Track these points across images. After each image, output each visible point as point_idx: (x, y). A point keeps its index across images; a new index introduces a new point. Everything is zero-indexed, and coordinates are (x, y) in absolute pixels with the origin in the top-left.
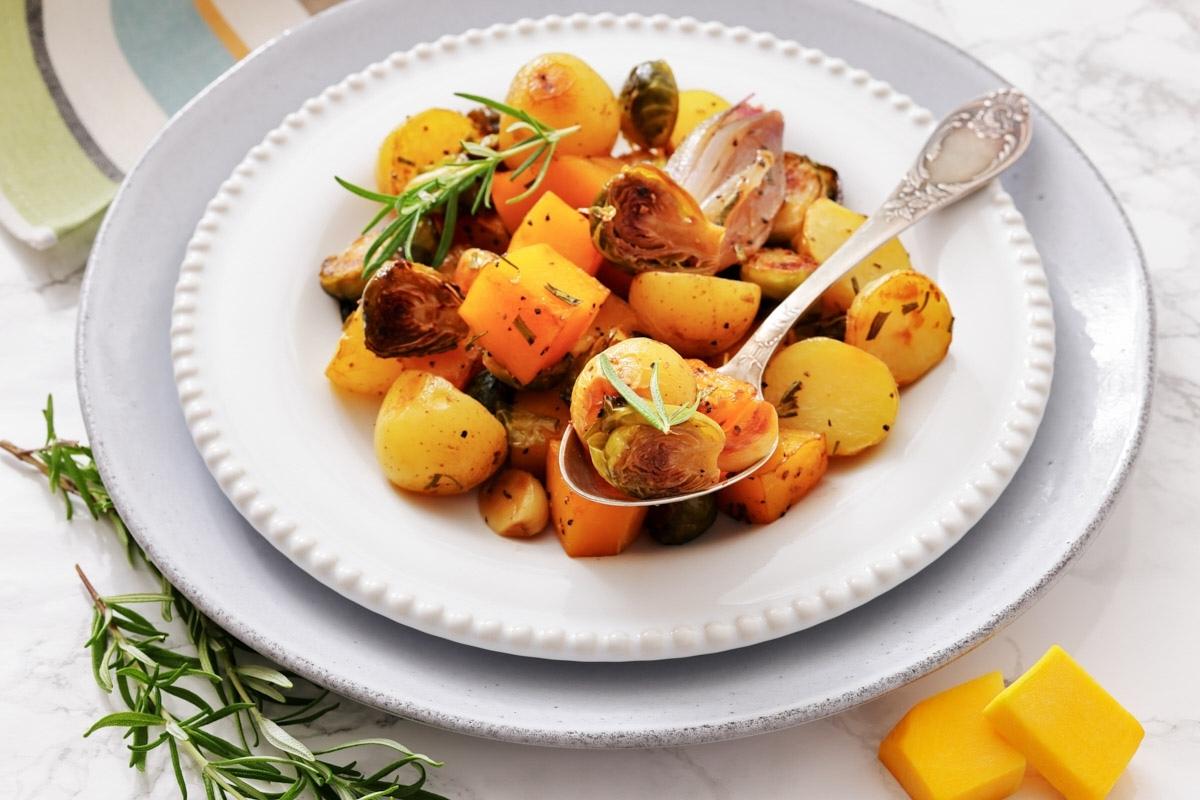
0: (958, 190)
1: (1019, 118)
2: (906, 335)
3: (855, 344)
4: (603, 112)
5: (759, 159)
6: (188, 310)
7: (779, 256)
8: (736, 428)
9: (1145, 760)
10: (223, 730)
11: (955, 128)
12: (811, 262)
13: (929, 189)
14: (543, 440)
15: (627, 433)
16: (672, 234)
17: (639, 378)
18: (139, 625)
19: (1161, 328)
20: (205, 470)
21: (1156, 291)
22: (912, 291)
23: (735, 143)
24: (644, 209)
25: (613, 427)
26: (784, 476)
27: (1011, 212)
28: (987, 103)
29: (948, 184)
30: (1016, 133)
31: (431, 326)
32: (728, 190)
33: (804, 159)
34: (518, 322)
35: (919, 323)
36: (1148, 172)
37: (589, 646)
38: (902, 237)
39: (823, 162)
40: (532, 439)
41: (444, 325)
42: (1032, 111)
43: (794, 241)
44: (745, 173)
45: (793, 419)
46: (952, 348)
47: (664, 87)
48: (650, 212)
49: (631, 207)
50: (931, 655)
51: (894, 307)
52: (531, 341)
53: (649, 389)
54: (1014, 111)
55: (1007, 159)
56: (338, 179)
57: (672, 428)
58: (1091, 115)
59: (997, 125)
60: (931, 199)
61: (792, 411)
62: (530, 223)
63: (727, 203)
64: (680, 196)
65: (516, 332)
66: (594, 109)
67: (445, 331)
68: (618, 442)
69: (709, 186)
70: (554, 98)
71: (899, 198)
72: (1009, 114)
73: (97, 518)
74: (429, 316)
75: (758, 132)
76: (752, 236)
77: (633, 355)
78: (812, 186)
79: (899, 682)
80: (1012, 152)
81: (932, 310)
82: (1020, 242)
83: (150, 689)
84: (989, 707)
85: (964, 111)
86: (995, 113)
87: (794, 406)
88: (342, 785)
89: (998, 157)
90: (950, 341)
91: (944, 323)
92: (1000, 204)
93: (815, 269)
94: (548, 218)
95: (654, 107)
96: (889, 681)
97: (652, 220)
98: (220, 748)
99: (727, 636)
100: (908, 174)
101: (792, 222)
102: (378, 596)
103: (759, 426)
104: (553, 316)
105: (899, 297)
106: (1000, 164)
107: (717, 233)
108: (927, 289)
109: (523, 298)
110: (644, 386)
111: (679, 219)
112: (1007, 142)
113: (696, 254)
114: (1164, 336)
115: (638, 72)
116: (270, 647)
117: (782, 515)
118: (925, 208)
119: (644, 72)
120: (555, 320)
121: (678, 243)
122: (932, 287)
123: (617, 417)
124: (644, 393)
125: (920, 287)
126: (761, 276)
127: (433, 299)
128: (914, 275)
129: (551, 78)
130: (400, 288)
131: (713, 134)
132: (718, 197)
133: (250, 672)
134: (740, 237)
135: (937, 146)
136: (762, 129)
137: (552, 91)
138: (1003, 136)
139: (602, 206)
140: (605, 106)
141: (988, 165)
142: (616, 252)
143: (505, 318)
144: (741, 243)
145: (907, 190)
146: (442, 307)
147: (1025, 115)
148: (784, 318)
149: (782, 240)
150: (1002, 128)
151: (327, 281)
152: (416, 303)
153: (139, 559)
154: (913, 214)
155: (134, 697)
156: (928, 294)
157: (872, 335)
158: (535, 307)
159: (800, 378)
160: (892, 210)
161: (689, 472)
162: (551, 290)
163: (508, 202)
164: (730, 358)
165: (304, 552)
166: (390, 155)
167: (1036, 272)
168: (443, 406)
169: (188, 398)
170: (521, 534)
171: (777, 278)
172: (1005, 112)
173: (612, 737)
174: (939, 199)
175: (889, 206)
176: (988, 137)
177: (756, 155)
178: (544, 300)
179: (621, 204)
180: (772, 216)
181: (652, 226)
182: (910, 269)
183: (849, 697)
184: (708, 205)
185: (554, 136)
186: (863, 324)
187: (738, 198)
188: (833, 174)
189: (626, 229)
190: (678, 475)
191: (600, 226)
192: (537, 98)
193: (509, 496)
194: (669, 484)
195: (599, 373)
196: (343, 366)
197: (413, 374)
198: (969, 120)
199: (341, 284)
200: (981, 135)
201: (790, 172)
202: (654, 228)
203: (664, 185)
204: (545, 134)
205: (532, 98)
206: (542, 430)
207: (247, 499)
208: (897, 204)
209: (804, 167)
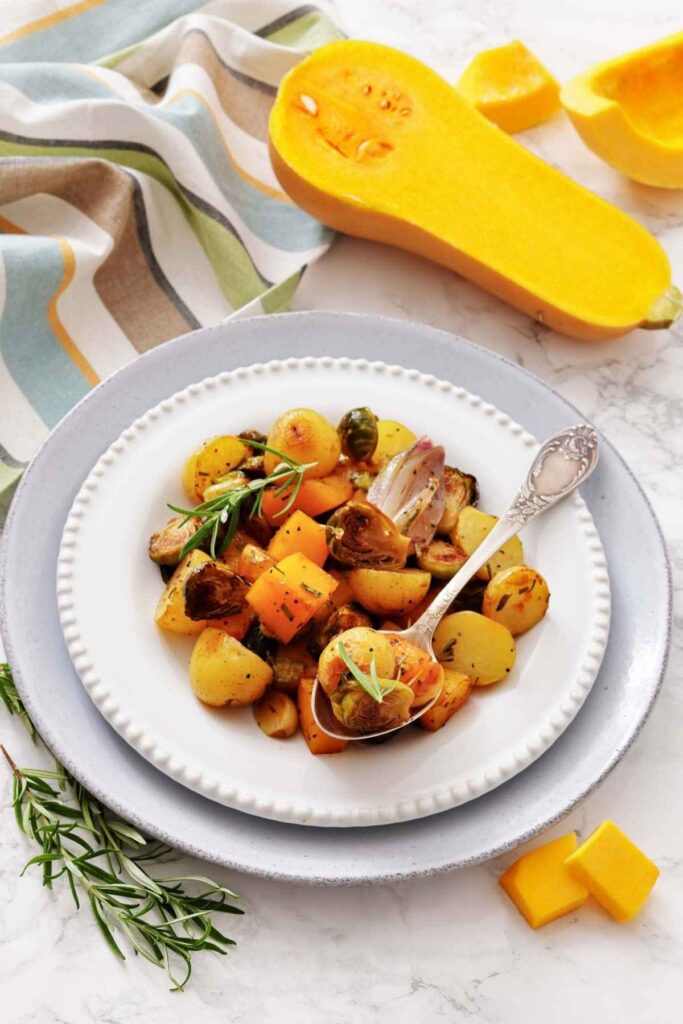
0: (552, 500)
1: (591, 446)
2: (520, 606)
3: (489, 616)
4: (331, 450)
5: (430, 485)
6: (68, 576)
7: (441, 549)
8: (419, 682)
9: (661, 887)
10: (99, 862)
11: (551, 451)
12: (462, 556)
13: (535, 499)
14: (296, 678)
15: (356, 697)
16: (378, 543)
17: (362, 658)
18: (42, 787)
19: (675, 584)
20: (84, 692)
21: (672, 557)
22: (525, 580)
23: (415, 472)
24: (361, 529)
25: (347, 692)
26: (446, 705)
27: (585, 513)
28: (571, 434)
29: (547, 495)
30: (589, 456)
31: (226, 601)
32: (409, 507)
33: (456, 471)
34: (283, 607)
35: (529, 597)
36: (668, 468)
37: (328, 818)
38: (519, 535)
39: (467, 472)
40: (289, 677)
41: (234, 600)
42: (599, 440)
43: (451, 535)
44: (421, 495)
45: (451, 663)
46: (548, 611)
47: (369, 429)
48: (364, 531)
49: (353, 527)
50: (534, 828)
51: (513, 591)
52: (291, 619)
53: (369, 666)
54: (588, 441)
55: (583, 476)
56: (169, 505)
57: (384, 698)
58: (634, 424)
59: (577, 451)
60: (537, 507)
61: (450, 657)
62: (288, 532)
63: (411, 517)
64: (383, 520)
65: (282, 613)
66: (326, 449)
67: (235, 604)
68: (349, 701)
69: (398, 504)
70: (302, 443)
71: (516, 507)
72: (585, 443)
73: (12, 713)
74: (225, 595)
75: (429, 463)
76: (425, 537)
77: (359, 643)
78: (460, 491)
79: (515, 846)
80: (587, 470)
81: (537, 591)
82: (590, 535)
83: (53, 834)
84: (569, 860)
85: (555, 439)
86: (576, 442)
87: (451, 654)
88: (175, 901)
89: (577, 474)
90: (547, 607)
91: (544, 597)
92: (579, 506)
93: (465, 562)
94: (299, 529)
95: (361, 441)
96: (509, 844)
97: (366, 535)
98: (98, 873)
99: (411, 812)
100: (522, 488)
101: (450, 524)
102: (197, 782)
103: (432, 678)
104: (306, 605)
105: (517, 584)
106: (578, 480)
107: (404, 540)
108: (534, 578)
109: (287, 593)
110: (366, 664)
111: (383, 534)
112: (584, 464)
113: (392, 556)
114: (677, 589)
115: (353, 417)
116: (131, 817)
117: (443, 725)
118: (532, 514)
119: (356, 416)
120: (307, 607)
121: (380, 549)
122: (538, 576)
123: (350, 687)
124: (365, 669)
125: (530, 577)
126: (431, 566)
127: (228, 584)
128: (527, 570)
129: (300, 430)
130: (209, 579)
131: (401, 467)
132: (405, 513)
133: (117, 828)
134: (417, 538)
135: (540, 466)
136: (430, 460)
137: (300, 439)
138: (581, 458)
139: (335, 526)
140: (333, 446)
141: (572, 481)
142: (343, 556)
143: (275, 604)
144: (418, 542)
145: (521, 500)
146: (234, 589)
147: (595, 443)
148: (446, 598)
149: (444, 536)
150: (580, 453)
151: (155, 555)
152: (218, 588)
153: (39, 740)
154: (525, 519)
155: (42, 837)
156: (535, 581)
157: (499, 608)
158: (294, 598)
159: (454, 636)
160: (512, 516)
161: (391, 716)
162: (304, 587)
163: (274, 517)
164: (412, 624)
165: (149, 751)
166: (194, 470)
167: (600, 557)
168: (235, 658)
169: (72, 640)
170: (281, 735)
171: (442, 567)
172: (583, 440)
173: (342, 881)
174: (541, 507)
175: (510, 513)
176: (571, 459)
177: (428, 481)
178: (301, 594)
179: (347, 525)
180: (438, 522)
181: (365, 538)
182: (524, 566)
183: (485, 855)
184: (398, 518)
185: (302, 469)
186: (495, 602)
187: (416, 514)
188: (473, 480)
189: (350, 542)
190: (385, 719)
191: (333, 540)
192: (291, 444)
193: (274, 711)
194: (379, 724)
195: (337, 653)
196: (168, 619)
197: (214, 632)
198: (559, 446)
199: (164, 558)
200: (567, 457)
201: (447, 480)
202: (367, 540)
203: (373, 513)
204: (295, 468)
205: (288, 443)
206: (296, 670)
207: (113, 713)
208: (515, 512)
209: (455, 476)
